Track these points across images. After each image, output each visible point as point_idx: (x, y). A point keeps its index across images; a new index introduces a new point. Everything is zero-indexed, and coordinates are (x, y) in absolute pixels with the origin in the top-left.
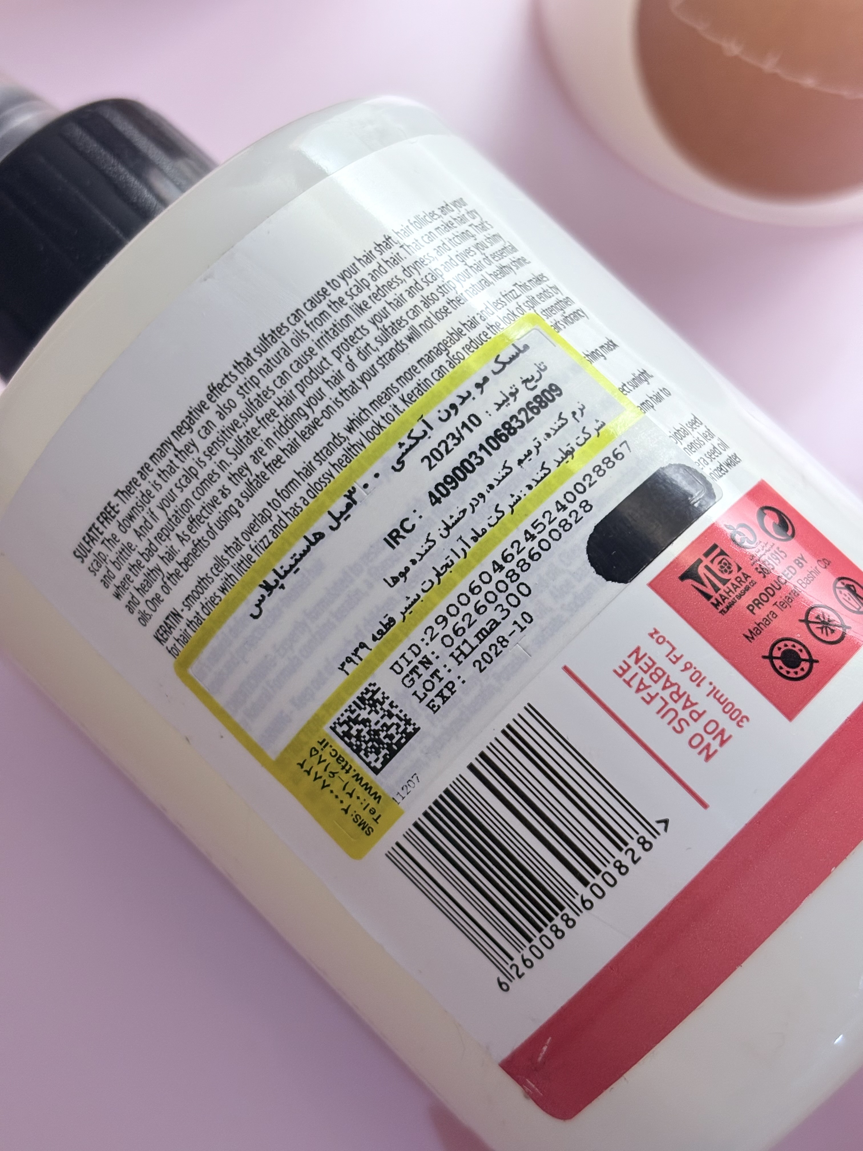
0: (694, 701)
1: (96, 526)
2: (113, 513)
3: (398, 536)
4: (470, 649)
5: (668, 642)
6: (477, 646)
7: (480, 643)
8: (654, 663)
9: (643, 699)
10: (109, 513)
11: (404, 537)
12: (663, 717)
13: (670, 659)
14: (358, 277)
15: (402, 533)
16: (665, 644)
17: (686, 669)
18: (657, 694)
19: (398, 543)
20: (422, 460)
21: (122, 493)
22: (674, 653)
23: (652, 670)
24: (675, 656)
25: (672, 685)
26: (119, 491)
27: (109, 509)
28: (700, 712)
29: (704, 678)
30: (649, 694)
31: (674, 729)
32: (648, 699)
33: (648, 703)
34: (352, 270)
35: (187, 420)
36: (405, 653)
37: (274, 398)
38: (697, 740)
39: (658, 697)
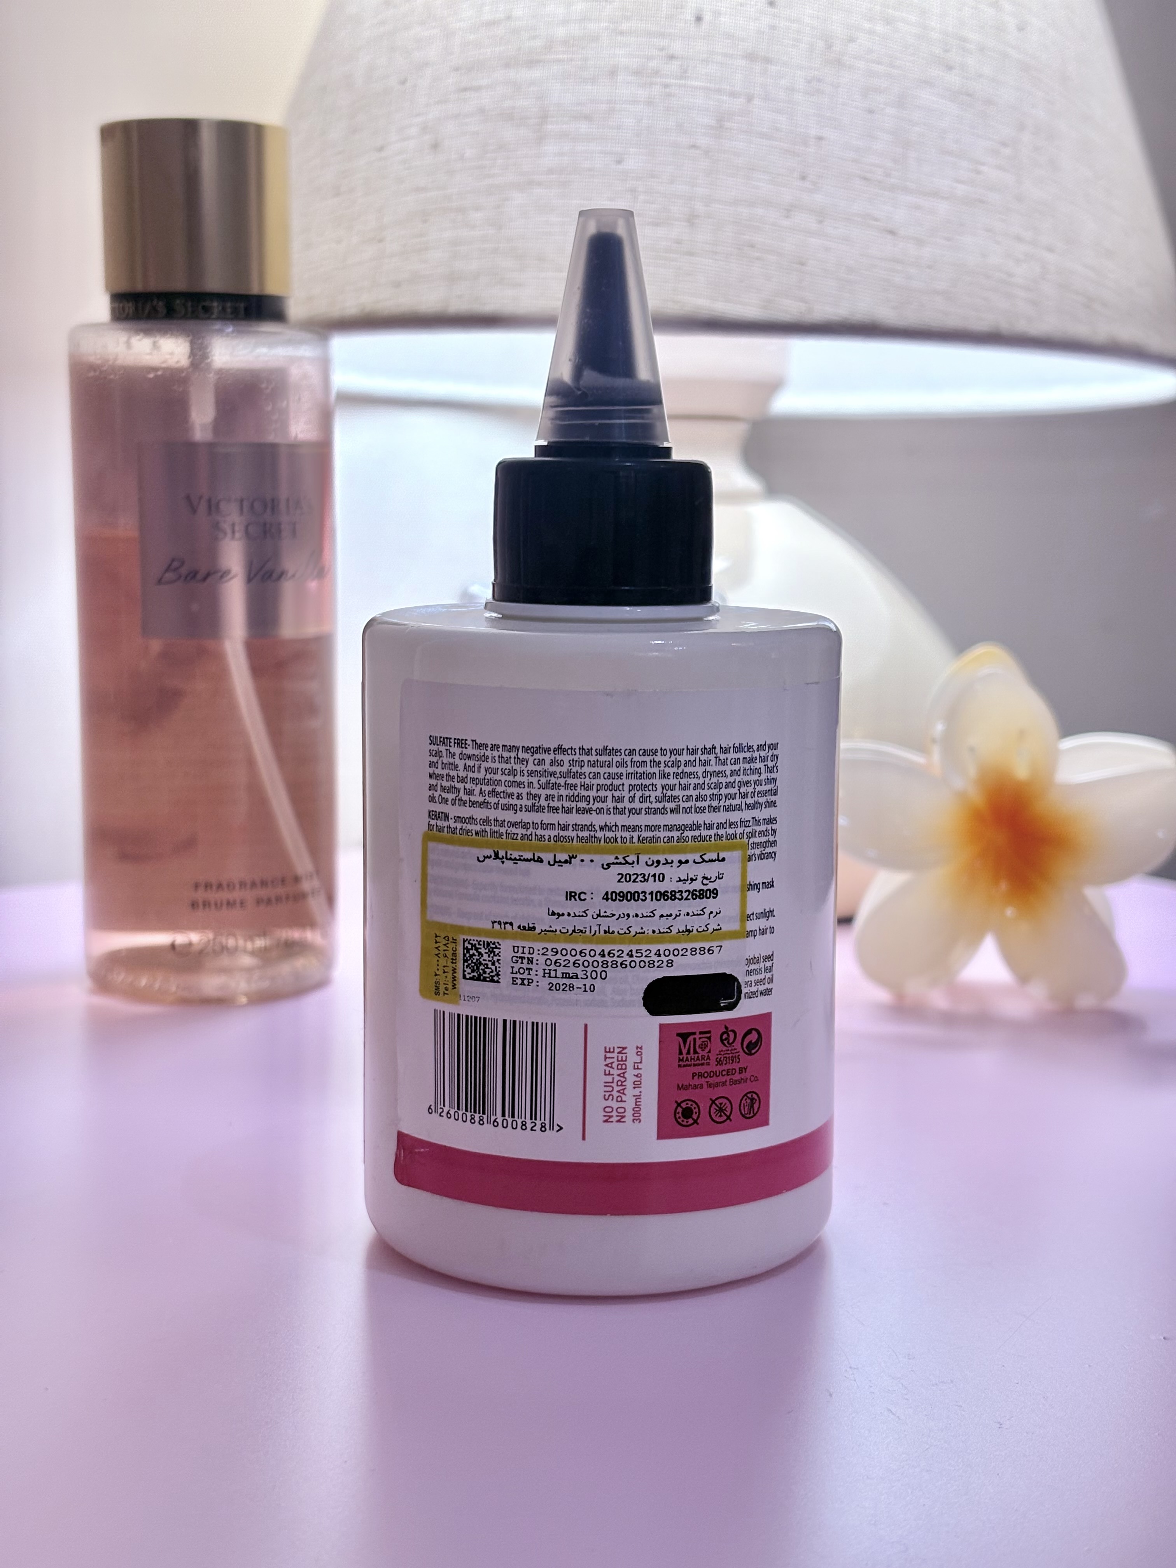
0: (625, 1093)
1: (451, 740)
2: (463, 746)
3: (574, 897)
4: (554, 976)
5: (641, 1058)
6: (559, 978)
7: (561, 978)
8: (626, 1061)
9: (605, 1070)
10: (462, 744)
11: (576, 900)
12: (605, 1086)
13: (634, 1065)
14: (679, 758)
15: (577, 897)
16: (640, 1057)
17: (637, 1076)
18: (613, 1075)
19: (570, 899)
20: (619, 874)
21: (476, 743)
22: (639, 1064)
23: (622, 1063)
24: (638, 1066)
25: (623, 1077)
26: (475, 741)
27: (463, 742)
28: (623, 1099)
29: (640, 1087)
30: (609, 1071)
31: (605, 1096)
32: (607, 1072)
33: (605, 1074)
34: (679, 752)
35: (535, 749)
36: (525, 947)
37: (583, 780)
38: (610, 1110)
39: (612, 1076)
